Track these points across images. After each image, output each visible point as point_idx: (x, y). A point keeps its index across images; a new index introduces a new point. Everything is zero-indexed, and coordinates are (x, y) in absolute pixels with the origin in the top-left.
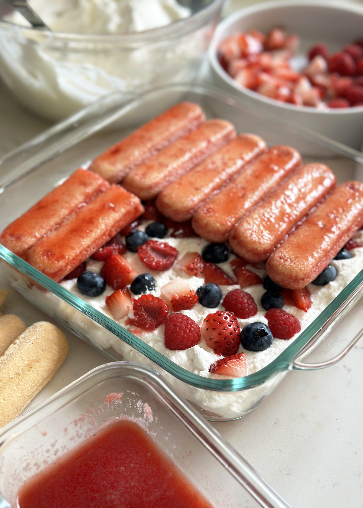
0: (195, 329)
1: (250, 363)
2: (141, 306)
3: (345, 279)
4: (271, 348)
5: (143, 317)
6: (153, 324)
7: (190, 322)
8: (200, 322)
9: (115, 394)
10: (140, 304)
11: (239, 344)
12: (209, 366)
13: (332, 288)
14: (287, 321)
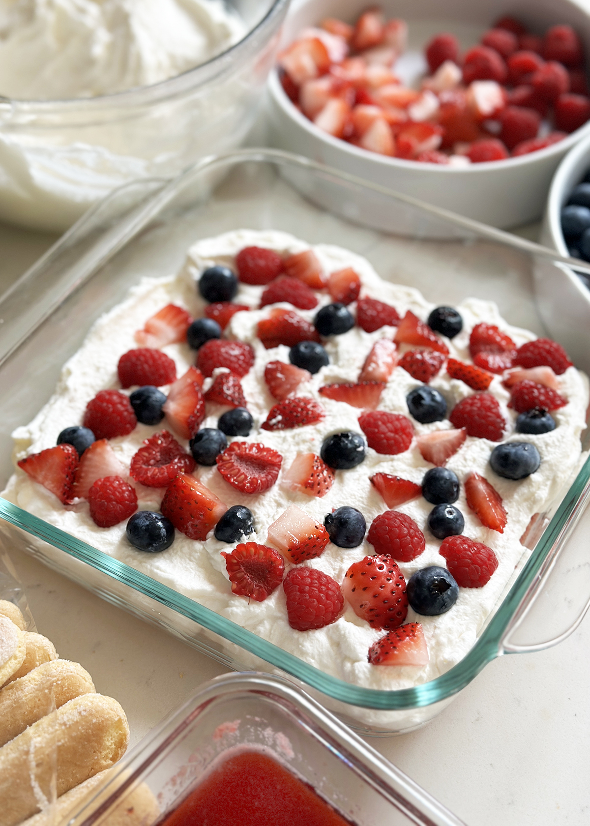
0: (334, 592)
1: (430, 637)
2: (238, 564)
3: (554, 468)
4: (458, 605)
5: (245, 582)
6: (263, 591)
7: (324, 580)
8: (339, 576)
9: (228, 724)
10: (236, 559)
11: (407, 606)
12: (368, 653)
13: (533, 484)
14: (477, 558)
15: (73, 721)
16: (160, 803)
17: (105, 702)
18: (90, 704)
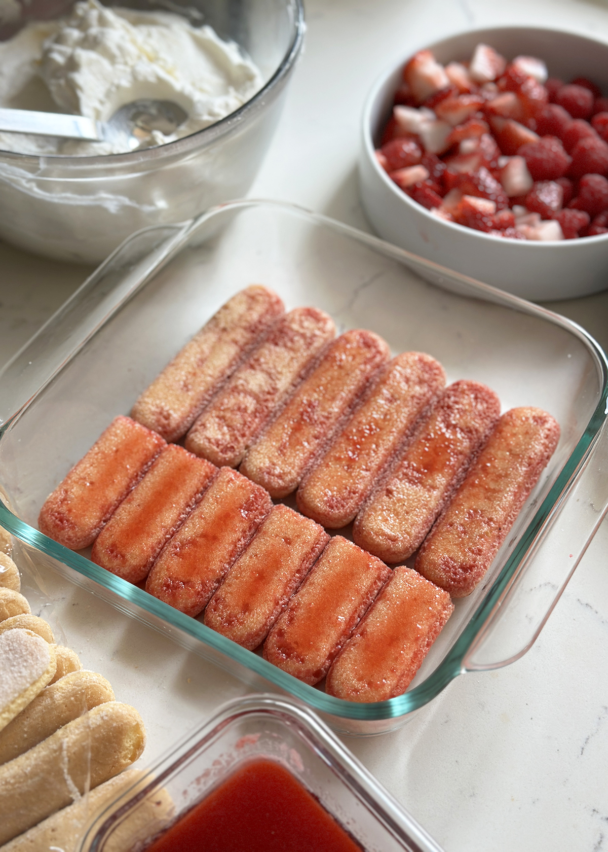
9: (250, 736)
15: (96, 724)
16: (185, 798)
18: (111, 710)
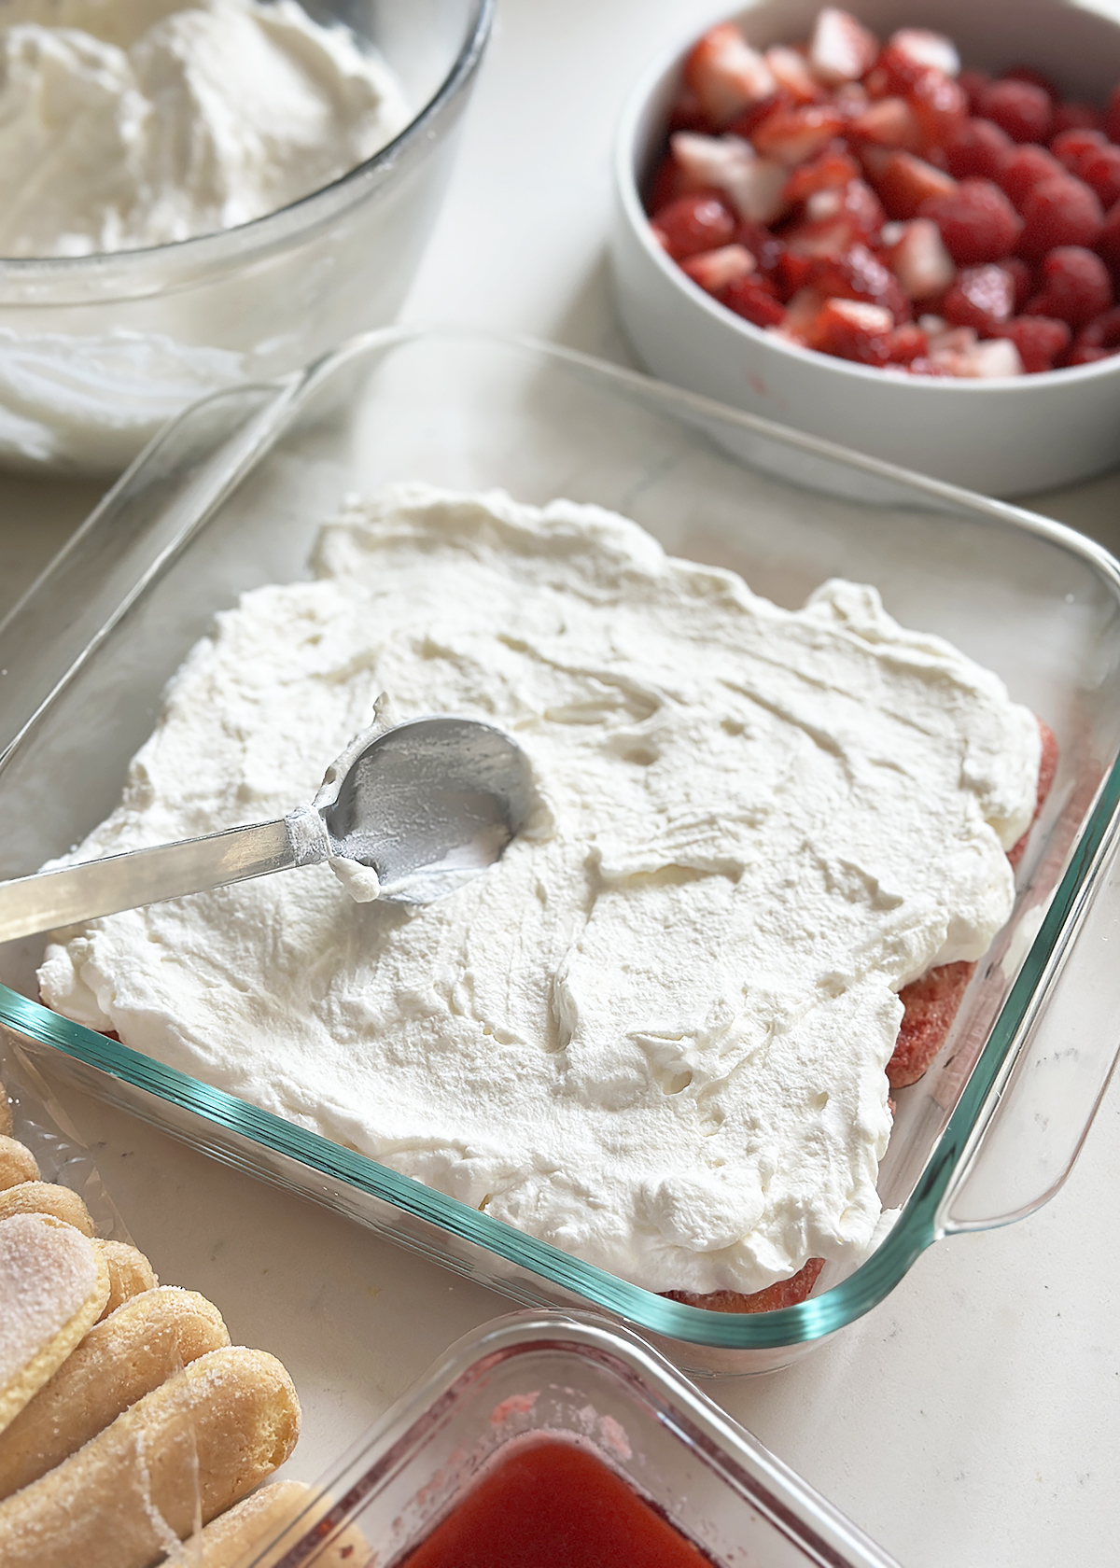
9: (518, 1398)
17: (254, 1360)
18: (228, 1366)
